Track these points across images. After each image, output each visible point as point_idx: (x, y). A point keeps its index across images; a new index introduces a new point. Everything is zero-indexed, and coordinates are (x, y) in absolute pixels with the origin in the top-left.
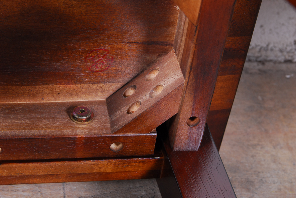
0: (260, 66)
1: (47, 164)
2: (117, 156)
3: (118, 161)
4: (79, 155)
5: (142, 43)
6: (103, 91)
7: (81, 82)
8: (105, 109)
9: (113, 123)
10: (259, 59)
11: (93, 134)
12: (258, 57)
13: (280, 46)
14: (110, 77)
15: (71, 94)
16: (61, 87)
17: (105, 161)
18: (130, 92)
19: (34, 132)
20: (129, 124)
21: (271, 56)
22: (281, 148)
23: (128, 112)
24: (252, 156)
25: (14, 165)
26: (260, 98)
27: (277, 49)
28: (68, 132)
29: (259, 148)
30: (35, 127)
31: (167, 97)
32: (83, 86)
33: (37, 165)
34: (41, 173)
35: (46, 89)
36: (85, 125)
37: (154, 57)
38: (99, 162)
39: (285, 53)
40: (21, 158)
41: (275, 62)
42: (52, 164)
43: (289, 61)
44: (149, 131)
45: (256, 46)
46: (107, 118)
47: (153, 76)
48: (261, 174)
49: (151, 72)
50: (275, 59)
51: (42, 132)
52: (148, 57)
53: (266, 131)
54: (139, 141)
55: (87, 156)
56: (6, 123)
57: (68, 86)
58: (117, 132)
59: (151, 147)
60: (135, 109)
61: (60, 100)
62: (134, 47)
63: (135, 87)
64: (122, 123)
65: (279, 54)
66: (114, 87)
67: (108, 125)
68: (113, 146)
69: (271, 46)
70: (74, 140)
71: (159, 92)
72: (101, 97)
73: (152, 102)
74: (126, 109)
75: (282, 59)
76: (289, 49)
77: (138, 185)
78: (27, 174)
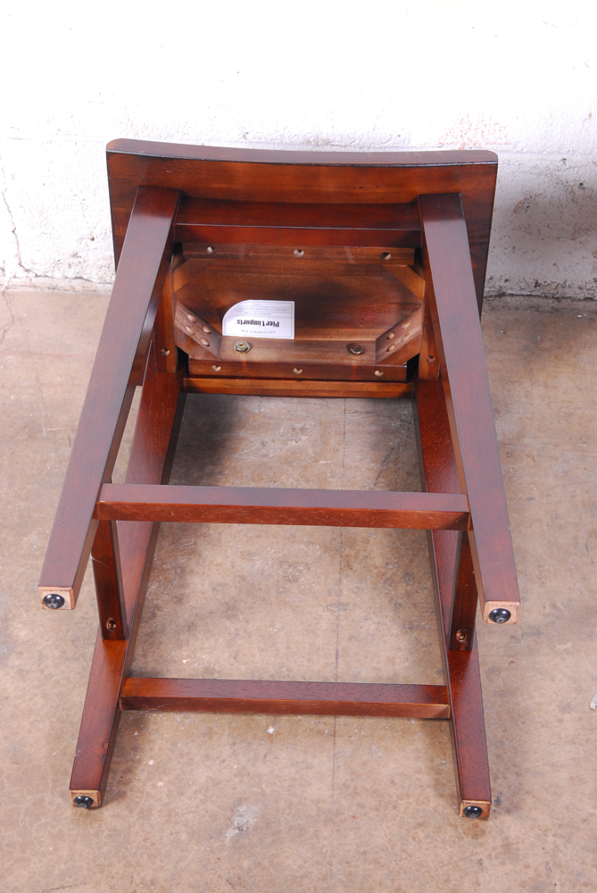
0: (556, 304)
1: (332, 383)
2: (379, 380)
3: (380, 384)
4: (354, 378)
5: (399, 304)
6: (374, 334)
7: (357, 327)
8: (374, 346)
9: (377, 357)
10: (557, 296)
11: (363, 364)
12: (554, 294)
13: (579, 284)
14: (376, 324)
15: (350, 335)
16: (344, 330)
17: (371, 384)
18: (392, 336)
19: (324, 361)
20: (387, 359)
21: (570, 293)
22: (539, 385)
23: (388, 350)
24: (508, 391)
25: (309, 382)
26: (539, 338)
27: (576, 286)
28: (346, 362)
29: (517, 384)
30: (325, 358)
31: (412, 342)
32: (358, 330)
33: (325, 383)
34: (328, 389)
35: (333, 331)
36: (358, 358)
37: (409, 313)
38: (368, 384)
39: (585, 291)
40: (314, 378)
41: (573, 299)
42: (335, 383)
43: (591, 299)
44: (401, 364)
45: (552, 283)
46: (374, 354)
47: (406, 326)
48: (510, 406)
49: (405, 323)
50: (575, 296)
51: (329, 361)
52: (404, 312)
53: (531, 370)
54: (394, 370)
55: (358, 379)
56: (305, 353)
57: (348, 330)
58: (380, 363)
59: (403, 376)
60: (392, 348)
61: (343, 339)
62: (394, 306)
63: (394, 333)
64: (382, 358)
65: (578, 291)
66: (381, 331)
67: (374, 359)
68: (377, 373)
69: (568, 284)
70: (349, 367)
71: (407, 339)
72: (373, 339)
73: (403, 344)
74: (386, 349)
75: (581, 296)
76: (589, 286)
77: (403, 406)
78: (318, 389)
